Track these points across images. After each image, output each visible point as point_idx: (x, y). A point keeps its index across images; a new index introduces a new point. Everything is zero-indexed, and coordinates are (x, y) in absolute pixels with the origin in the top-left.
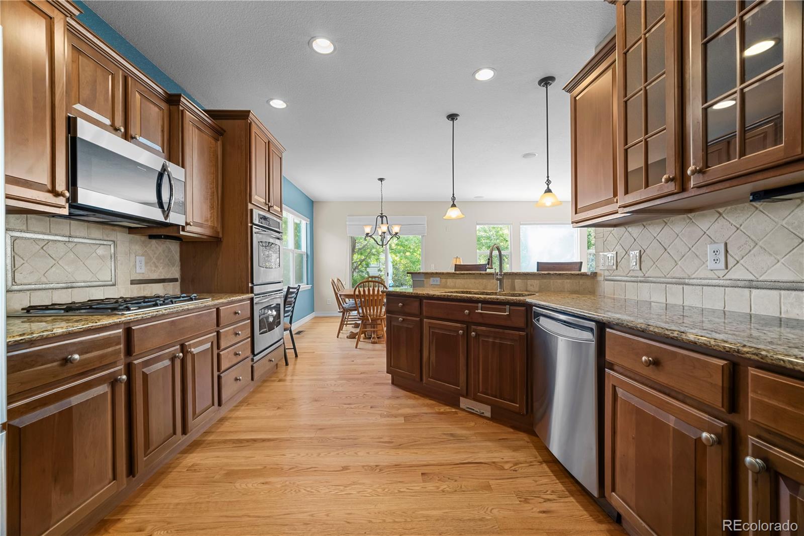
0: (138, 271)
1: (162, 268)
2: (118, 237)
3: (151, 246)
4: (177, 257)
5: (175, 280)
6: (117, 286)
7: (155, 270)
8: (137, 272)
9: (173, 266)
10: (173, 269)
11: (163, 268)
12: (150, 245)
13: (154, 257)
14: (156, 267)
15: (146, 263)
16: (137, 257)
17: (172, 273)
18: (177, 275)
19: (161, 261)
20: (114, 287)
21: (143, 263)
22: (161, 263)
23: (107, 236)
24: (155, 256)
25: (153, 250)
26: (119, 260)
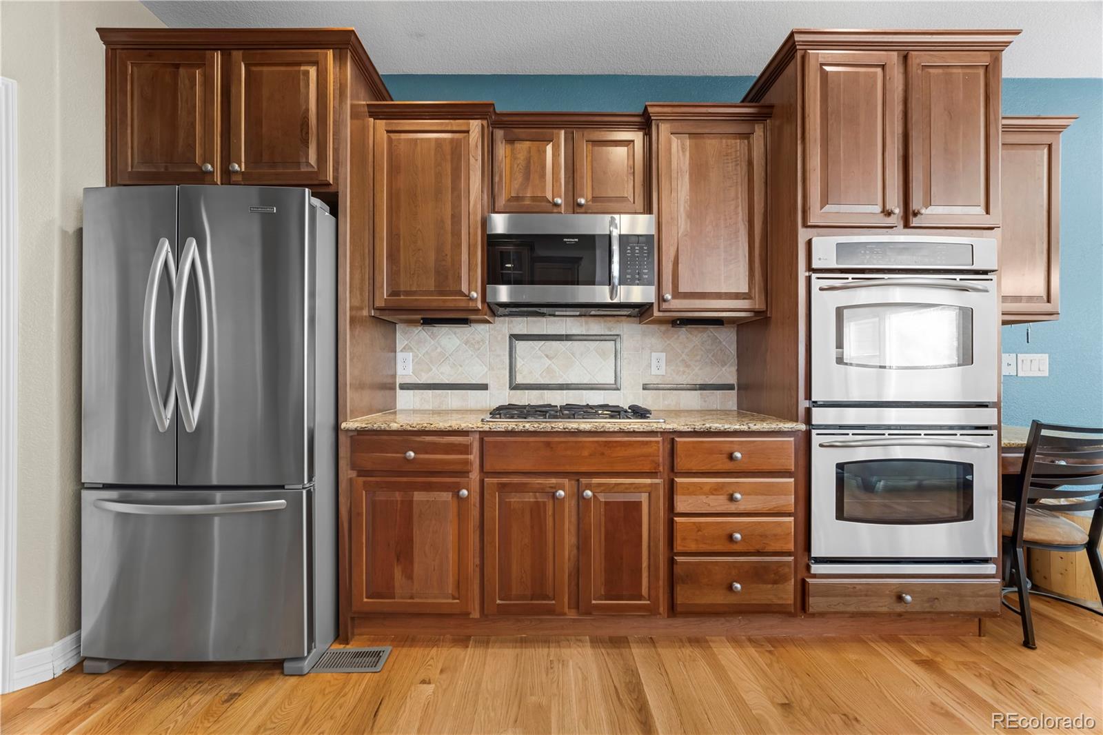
0: (654, 371)
1: (698, 368)
2: (625, 330)
3: (679, 337)
4: (732, 349)
5: (730, 387)
6: (622, 391)
7: (684, 372)
8: (652, 373)
9: (723, 366)
10: (724, 369)
11: (701, 369)
12: (676, 336)
13: (683, 352)
14: (688, 366)
15: (668, 362)
16: (653, 354)
17: (719, 377)
18: (732, 379)
19: (698, 358)
20: (618, 392)
21: (663, 363)
22: (696, 361)
23: (610, 329)
24: (686, 350)
25: (681, 343)
26: (626, 359)
